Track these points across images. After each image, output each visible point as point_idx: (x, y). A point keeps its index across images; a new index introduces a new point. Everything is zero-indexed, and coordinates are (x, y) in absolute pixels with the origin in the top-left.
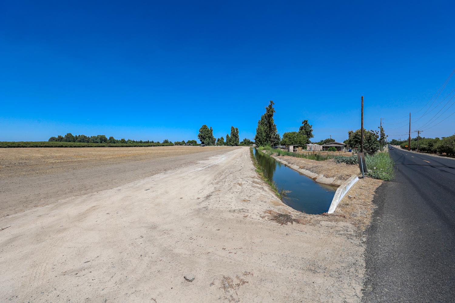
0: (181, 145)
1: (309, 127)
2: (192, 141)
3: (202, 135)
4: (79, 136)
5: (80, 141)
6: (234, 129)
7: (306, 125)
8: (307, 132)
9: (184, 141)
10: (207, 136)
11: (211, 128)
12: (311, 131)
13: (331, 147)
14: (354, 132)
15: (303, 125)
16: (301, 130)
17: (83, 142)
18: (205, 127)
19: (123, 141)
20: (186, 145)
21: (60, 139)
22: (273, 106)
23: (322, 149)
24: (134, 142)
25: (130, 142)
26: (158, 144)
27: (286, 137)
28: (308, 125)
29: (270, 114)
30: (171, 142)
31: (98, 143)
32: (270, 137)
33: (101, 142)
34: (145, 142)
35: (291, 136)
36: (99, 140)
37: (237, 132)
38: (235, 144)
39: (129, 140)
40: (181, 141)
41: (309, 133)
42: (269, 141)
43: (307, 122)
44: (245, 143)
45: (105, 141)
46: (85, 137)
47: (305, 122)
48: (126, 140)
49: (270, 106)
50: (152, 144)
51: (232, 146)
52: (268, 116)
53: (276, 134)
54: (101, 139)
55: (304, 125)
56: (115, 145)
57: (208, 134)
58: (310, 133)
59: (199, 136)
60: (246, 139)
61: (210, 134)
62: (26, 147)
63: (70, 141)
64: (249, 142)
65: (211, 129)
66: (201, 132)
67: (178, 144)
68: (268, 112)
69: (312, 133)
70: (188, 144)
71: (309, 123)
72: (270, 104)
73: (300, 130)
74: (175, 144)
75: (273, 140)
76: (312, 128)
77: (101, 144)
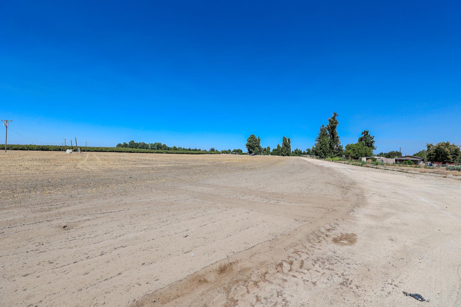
0: (227, 153)
1: (370, 138)
2: (238, 150)
3: (250, 144)
4: (140, 143)
5: (140, 148)
6: (285, 139)
7: (367, 136)
8: (368, 143)
9: (230, 150)
10: (255, 145)
11: (259, 137)
12: (372, 142)
13: (405, 160)
14: (435, 144)
15: (363, 136)
16: (361, 141)
17: (143, 148)
18: (252, 137)
19: (175, 149)
20: (232, 154)
21: (125, 145)
22: (336, 118)
23: (394, 163)
24: (184, 149)
25: (181, 150)
26: (205, 153)
27: (350, 148)
28: (370, 136)
29: (334, 126)
30: (217, 150)
31: (154, 149)
32: (333, 149)
33: (158, 149)
34: (193, 150)
35: (356, 148)
36: (156, 147)
37: (289, 142)
38: (287, 154)
39: (180, 148)
40: (227, 150)
41: (369, 145)
42: (332, 152)
43: (367, 132)
44: (296, 154)
45: (161, 148)
46: (144, 144)
47: (366, 133)
48: (177, 147)
49: (334, 118)
50: (199, 152)
51: (284, 156)
52: (331, 128)
53: (339, 146)
54: (158, 146)
55: (365, 136)
56: (169, 151)
57: (256, 144)
58: (371, 145)
59: (247, 146)
60: (297, 150)
61: (257, 143)
62: (107, 152)
63: (133, 148)
64: (300, 152)
65: (258, 139)
66: (250, 142)
67: (224, 152)
68: (332, 124)
69: (374, 145)
70: (234, 153)
71: (371, 134)
72: (333, 116)
73: (359, 141)
74: (222, 153)
75: (336, 151)
76: (374, 140)
77: (157, 151)
